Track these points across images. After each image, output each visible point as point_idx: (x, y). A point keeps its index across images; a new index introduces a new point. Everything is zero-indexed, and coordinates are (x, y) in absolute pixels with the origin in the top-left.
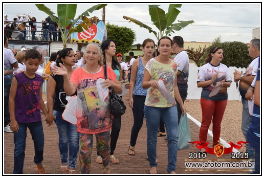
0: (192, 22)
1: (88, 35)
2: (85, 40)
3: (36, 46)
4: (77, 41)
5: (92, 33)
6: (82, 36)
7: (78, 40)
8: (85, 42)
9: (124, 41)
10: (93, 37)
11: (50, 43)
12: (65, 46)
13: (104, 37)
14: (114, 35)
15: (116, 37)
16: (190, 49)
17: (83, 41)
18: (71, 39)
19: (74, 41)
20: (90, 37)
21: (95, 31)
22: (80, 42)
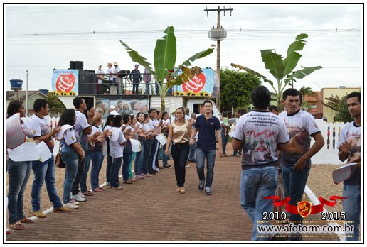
0: (319, 68)
1: (195, 87)
2: (191, 92)
3: (134, 101)
4: (182, 94)
5: (200, 84)
6: (188, 87)
7: (183, 92)
8: (191, 95)
9: (247, 89)
10: (200, 88)
11: (150, 96)
12: (163, 102)
13: (215, 88)
14: (234, 83)
15: (237, 86)
16: (334, 97)
17: (189, 94)
18: (175, 91)
19: (178, 94)
20: (197, 89)
21: (203, 81)
22: (185, 94)
